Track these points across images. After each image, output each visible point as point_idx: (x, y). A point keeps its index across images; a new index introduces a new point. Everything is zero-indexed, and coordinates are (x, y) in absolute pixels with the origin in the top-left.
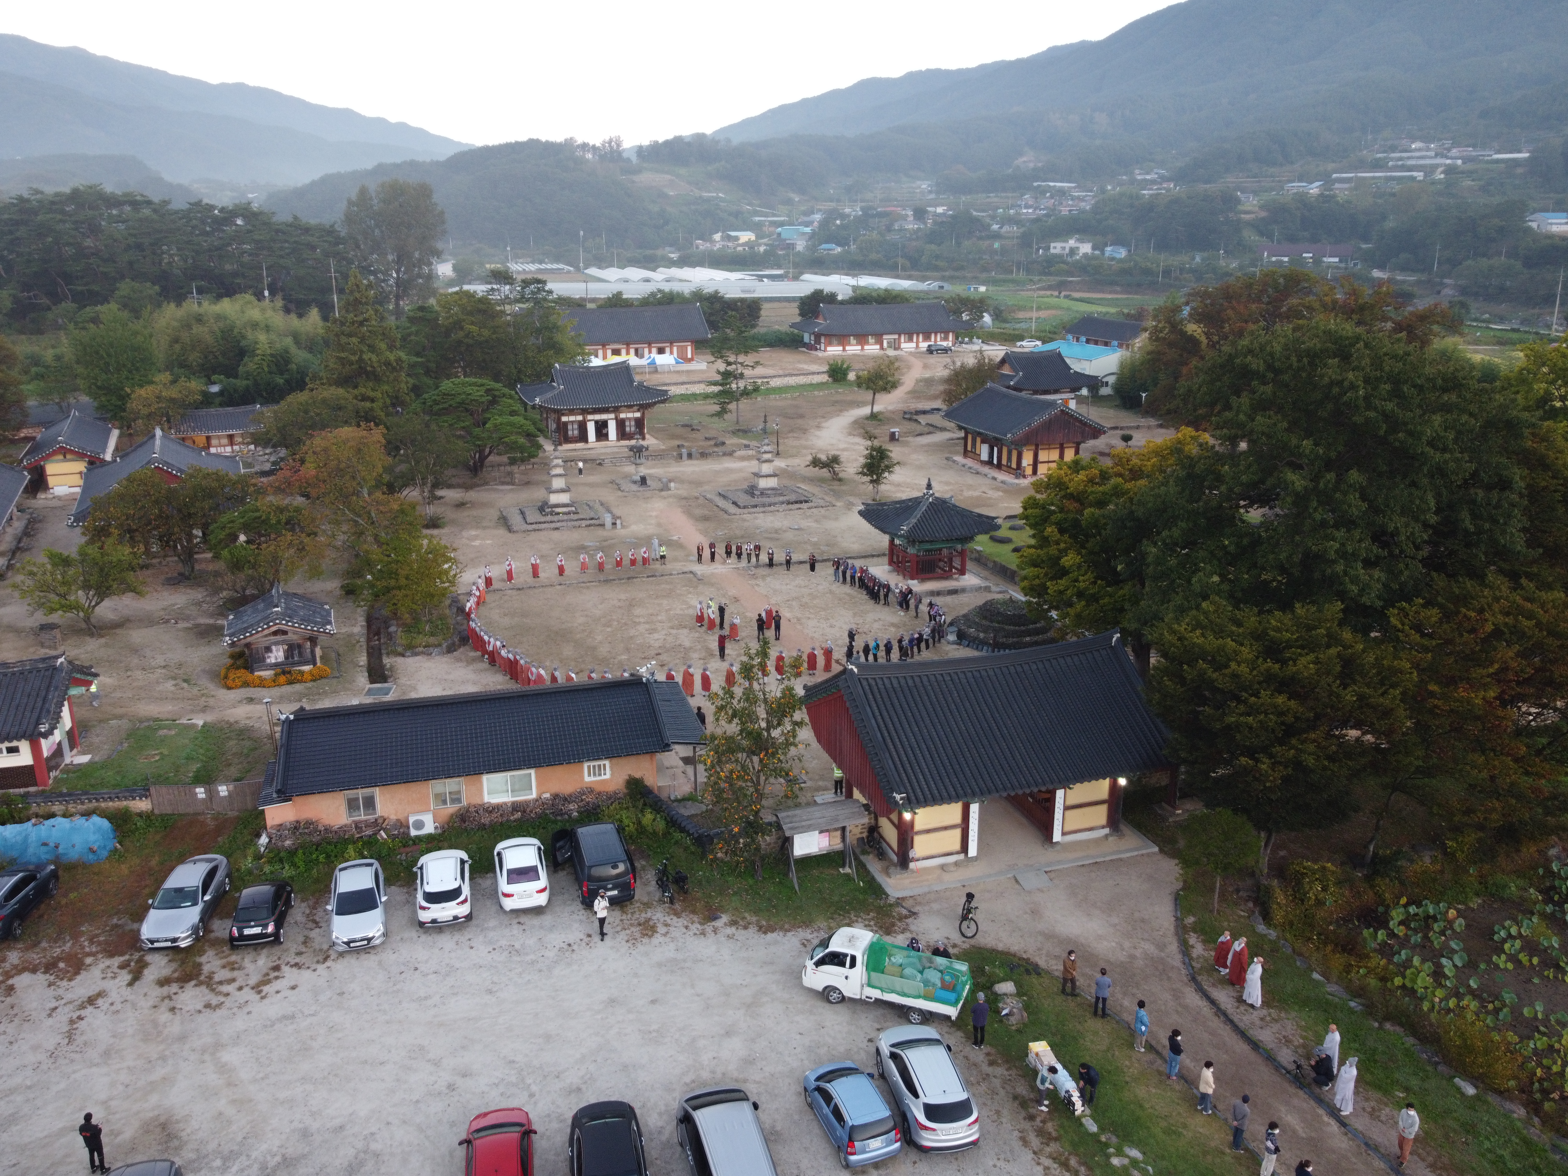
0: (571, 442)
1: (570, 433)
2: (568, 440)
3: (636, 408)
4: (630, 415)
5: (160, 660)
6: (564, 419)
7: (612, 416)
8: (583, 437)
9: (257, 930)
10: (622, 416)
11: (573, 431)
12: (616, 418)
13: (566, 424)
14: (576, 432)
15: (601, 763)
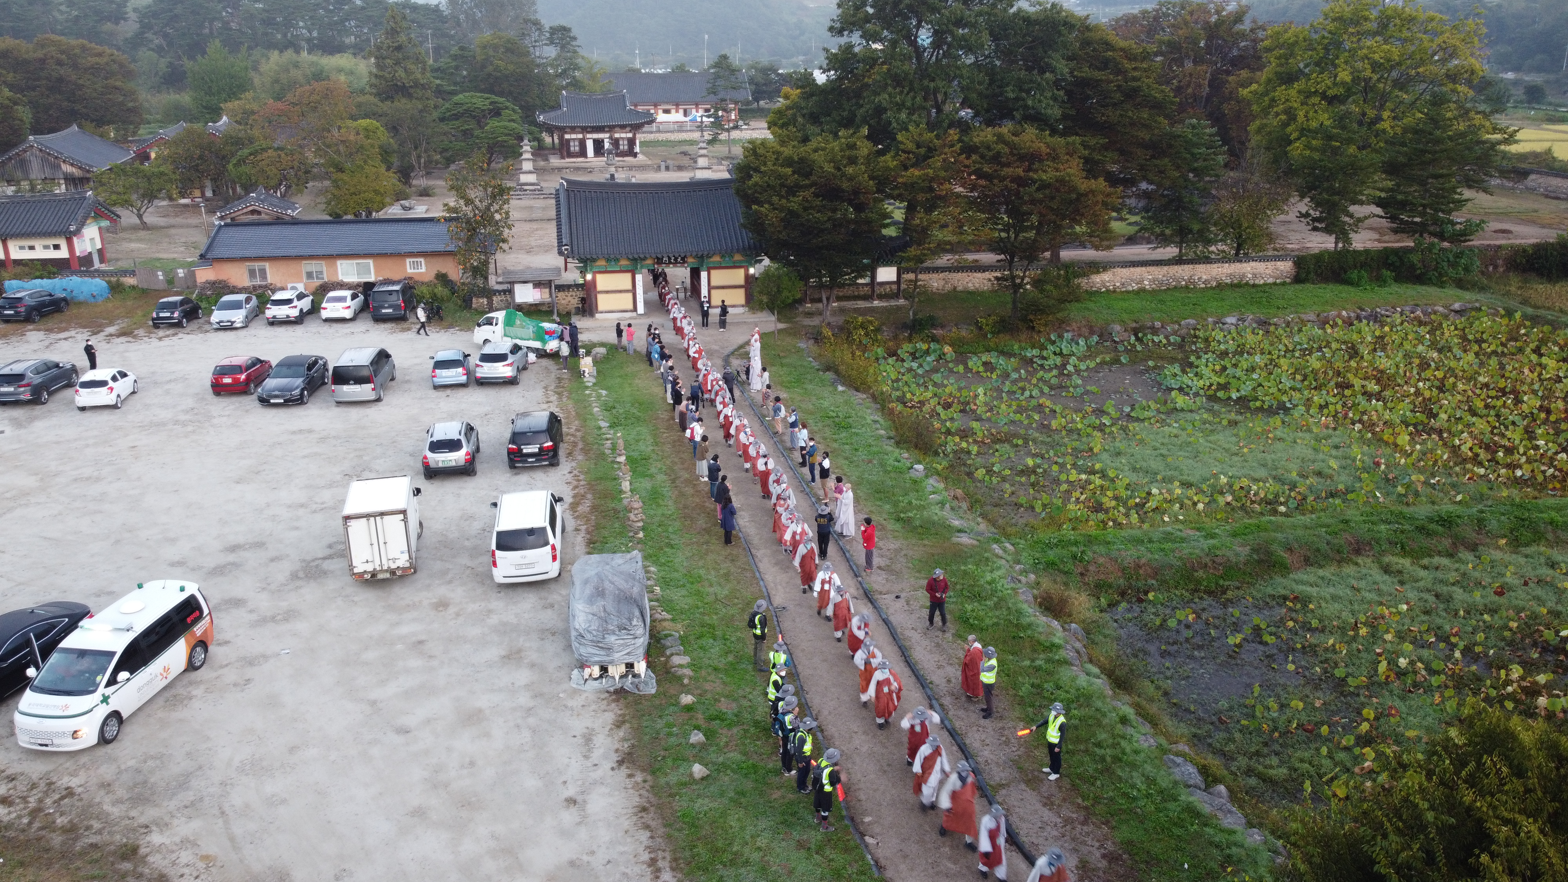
0: (573, 157)
1: (572, 149)
2: (570, 155)
3: (628, 129)
4: (623, 135)
5: (183, 240)
6: (567, 136)
7: (607, 135)
8: (583, 153)
9: (168, 314)
10: (617, 135)
11: (575, 147)
12: (611, 138)
13: (568, 141)
14: (577, 149)
15: (419, 260)
